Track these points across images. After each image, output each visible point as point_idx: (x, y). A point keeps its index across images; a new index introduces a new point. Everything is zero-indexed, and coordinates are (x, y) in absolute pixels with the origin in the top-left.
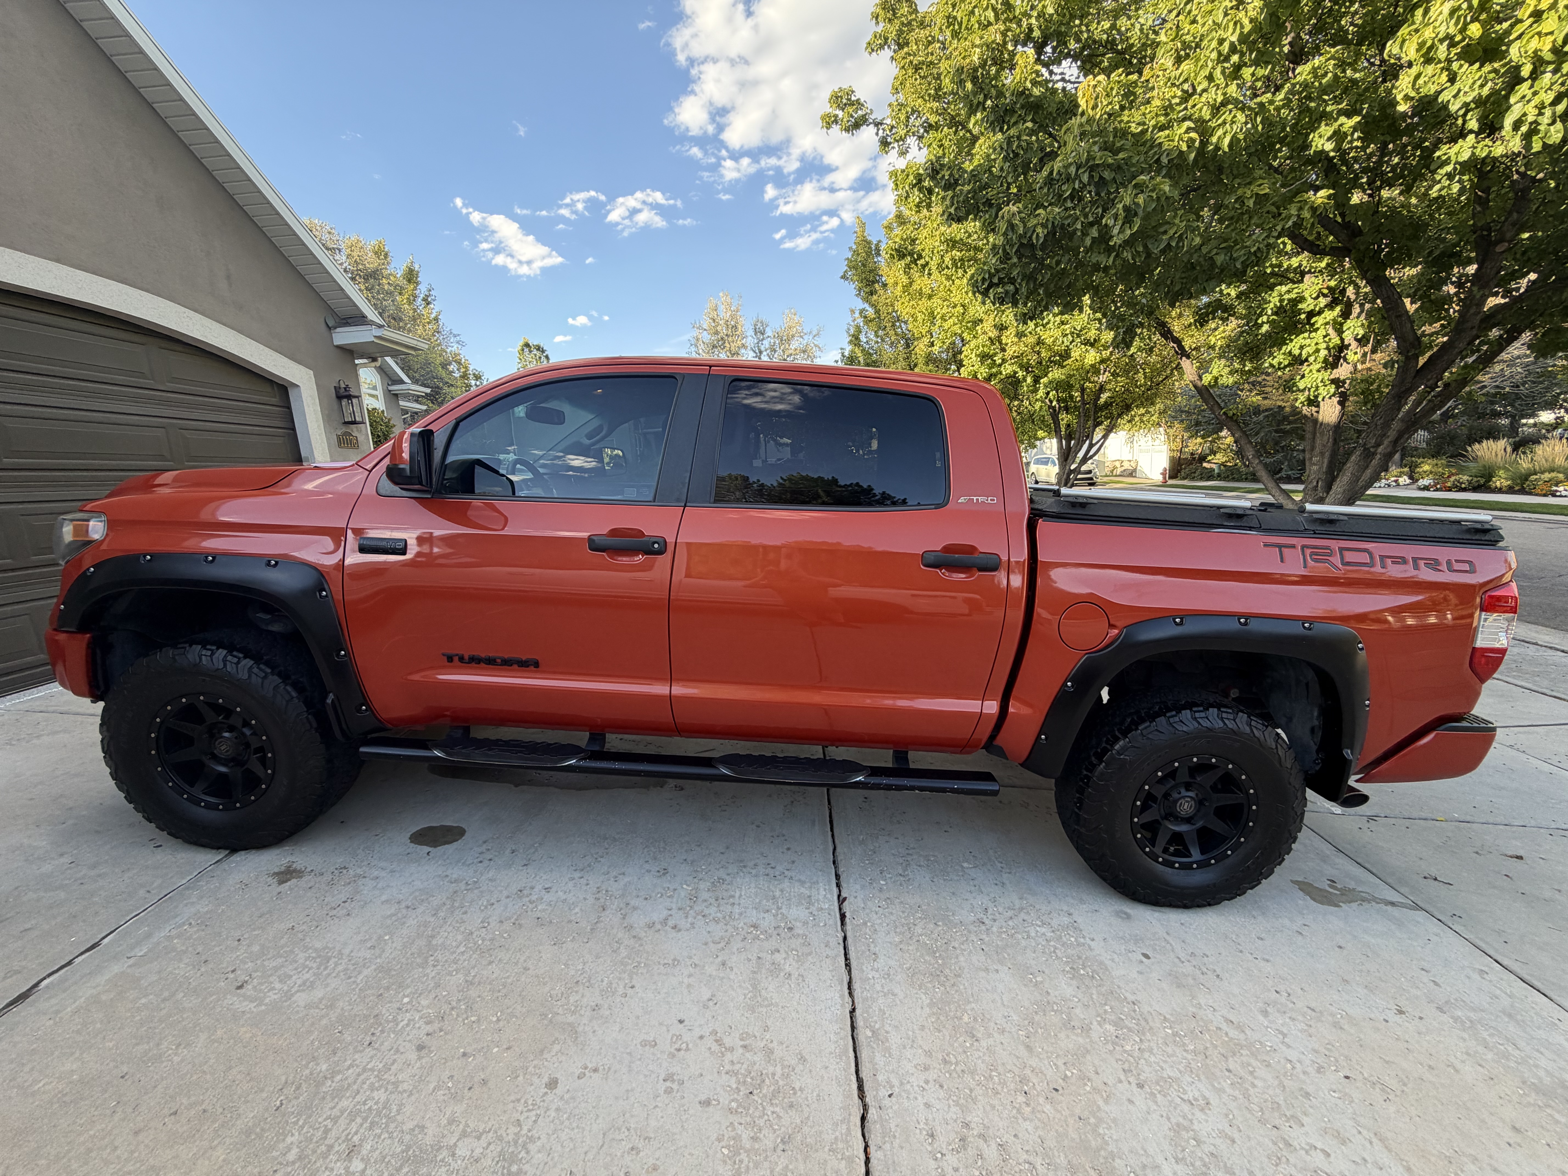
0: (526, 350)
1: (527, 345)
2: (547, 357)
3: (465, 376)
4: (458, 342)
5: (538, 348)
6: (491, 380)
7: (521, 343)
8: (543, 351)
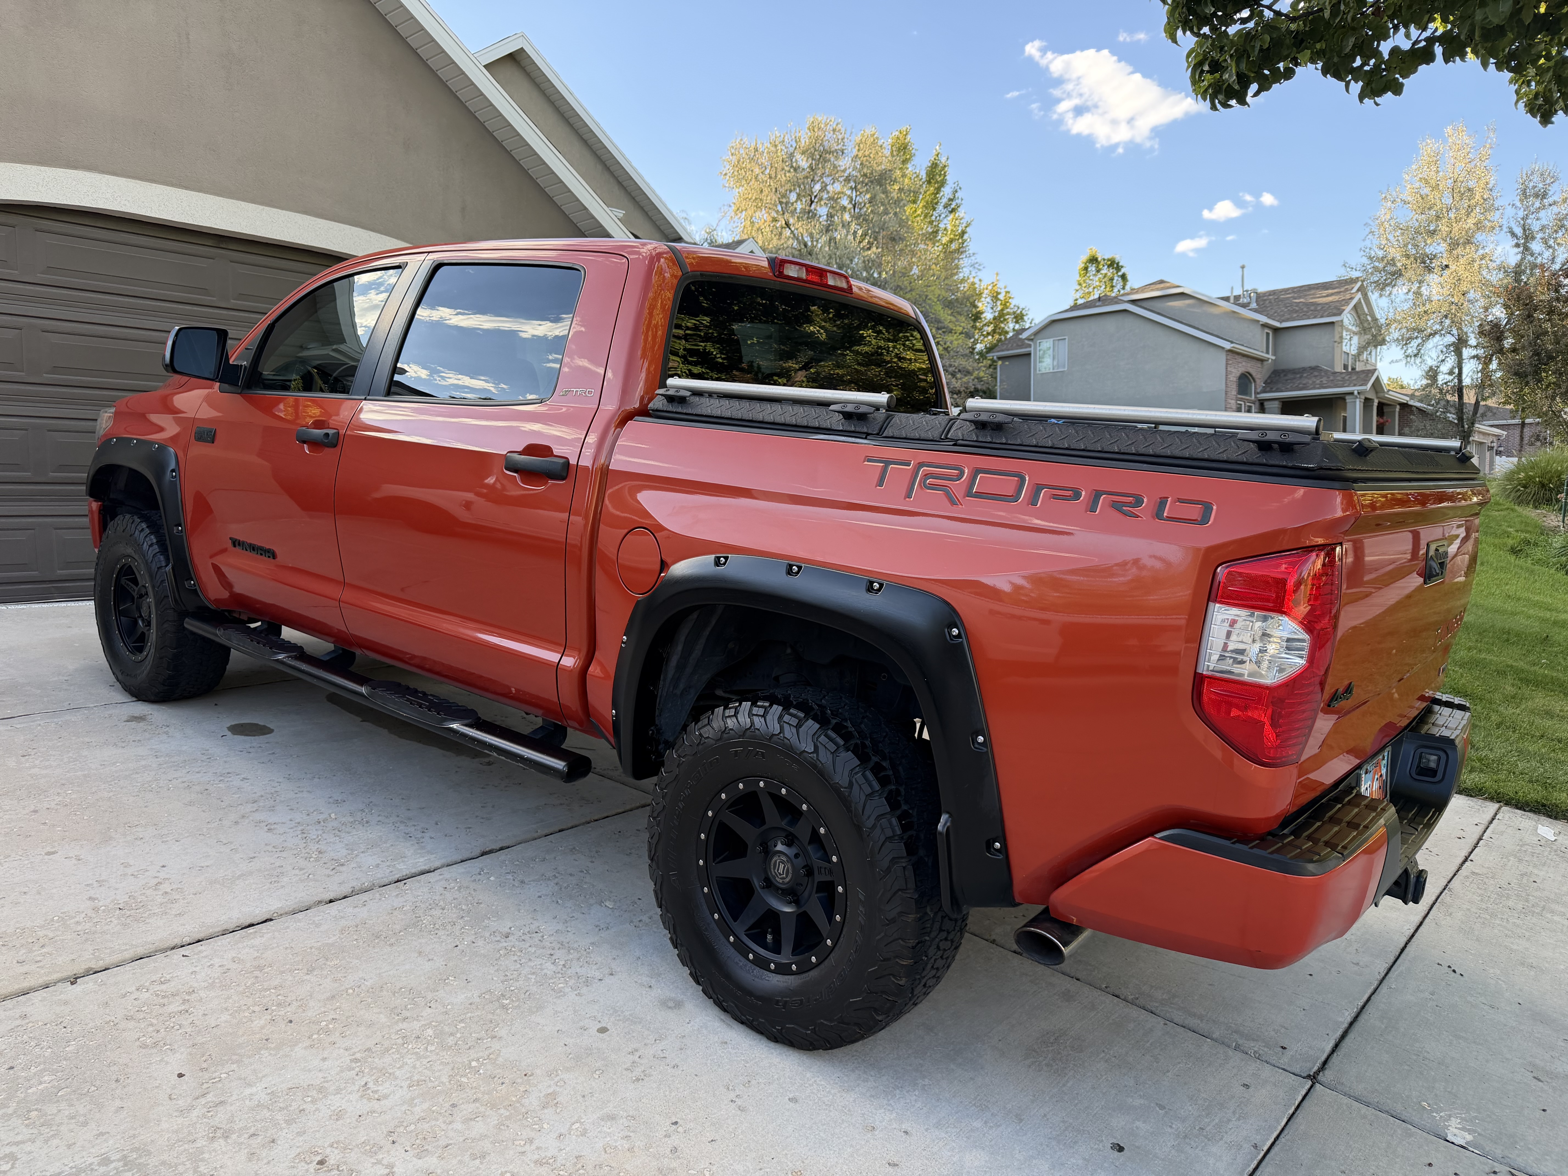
0: (1092, 268)
1: (1093, 260)
2: (1124, 277)
3: (1000, 318)
4: (972, 266)
5: (1114, 264)
6: (1037, 321)
7: (1084, 258)
8: (1118, 268)
